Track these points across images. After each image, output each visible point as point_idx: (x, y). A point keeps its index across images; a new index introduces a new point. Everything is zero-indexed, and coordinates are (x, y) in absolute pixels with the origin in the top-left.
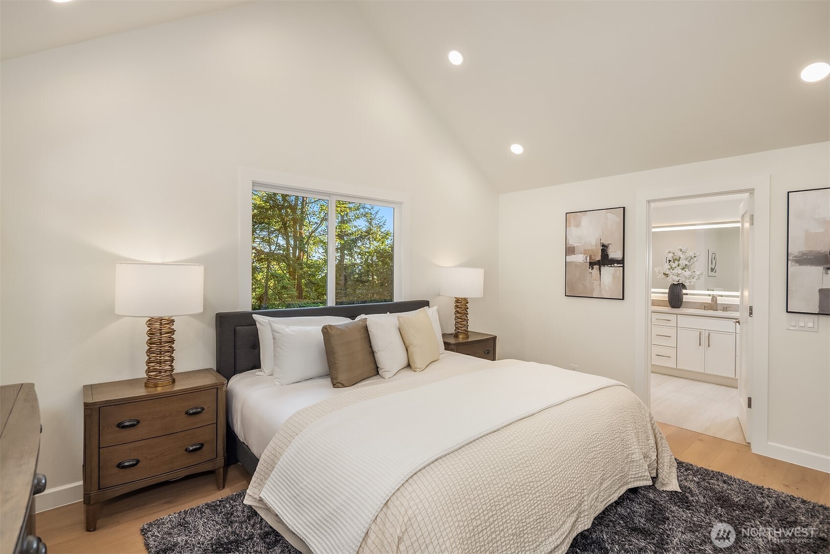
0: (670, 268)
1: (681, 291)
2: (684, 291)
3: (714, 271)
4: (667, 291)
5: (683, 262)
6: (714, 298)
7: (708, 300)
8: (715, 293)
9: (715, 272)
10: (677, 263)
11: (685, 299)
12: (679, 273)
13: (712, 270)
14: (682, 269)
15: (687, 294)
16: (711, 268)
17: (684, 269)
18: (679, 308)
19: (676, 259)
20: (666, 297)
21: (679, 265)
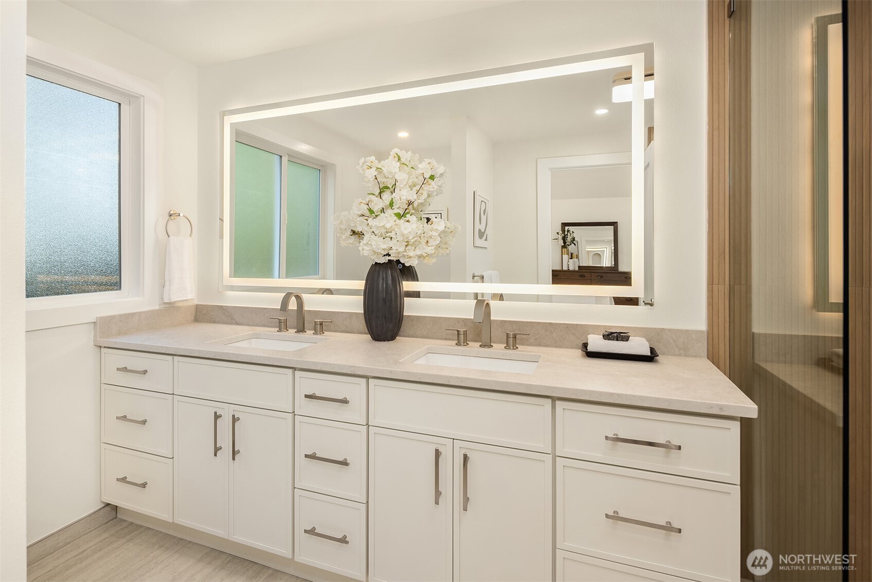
0: (367, 213)
1: (396, 284)
2: (408, 286)
3: (484, 237)
4: (360, 285)
5: (403, 195)
6: (482, 304)
7: (466, 311)
8: (486, 289)
9: (486, 240)
10: (387, 196)
11: (411, 308)
12: (388, 226)
13: (481, 234)
14: (400, 216)
15: (417, 295)
16: (480, 230)
17: (404, 215)
18: (392, 338)
19: (387, 188)
20: (355, 305)
21: (391, 205)
